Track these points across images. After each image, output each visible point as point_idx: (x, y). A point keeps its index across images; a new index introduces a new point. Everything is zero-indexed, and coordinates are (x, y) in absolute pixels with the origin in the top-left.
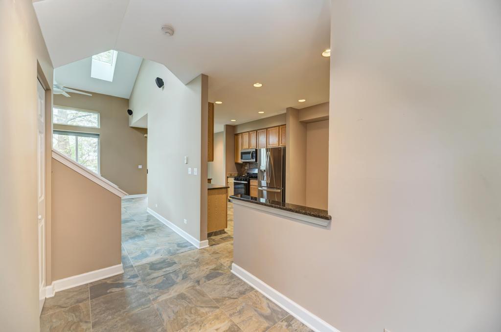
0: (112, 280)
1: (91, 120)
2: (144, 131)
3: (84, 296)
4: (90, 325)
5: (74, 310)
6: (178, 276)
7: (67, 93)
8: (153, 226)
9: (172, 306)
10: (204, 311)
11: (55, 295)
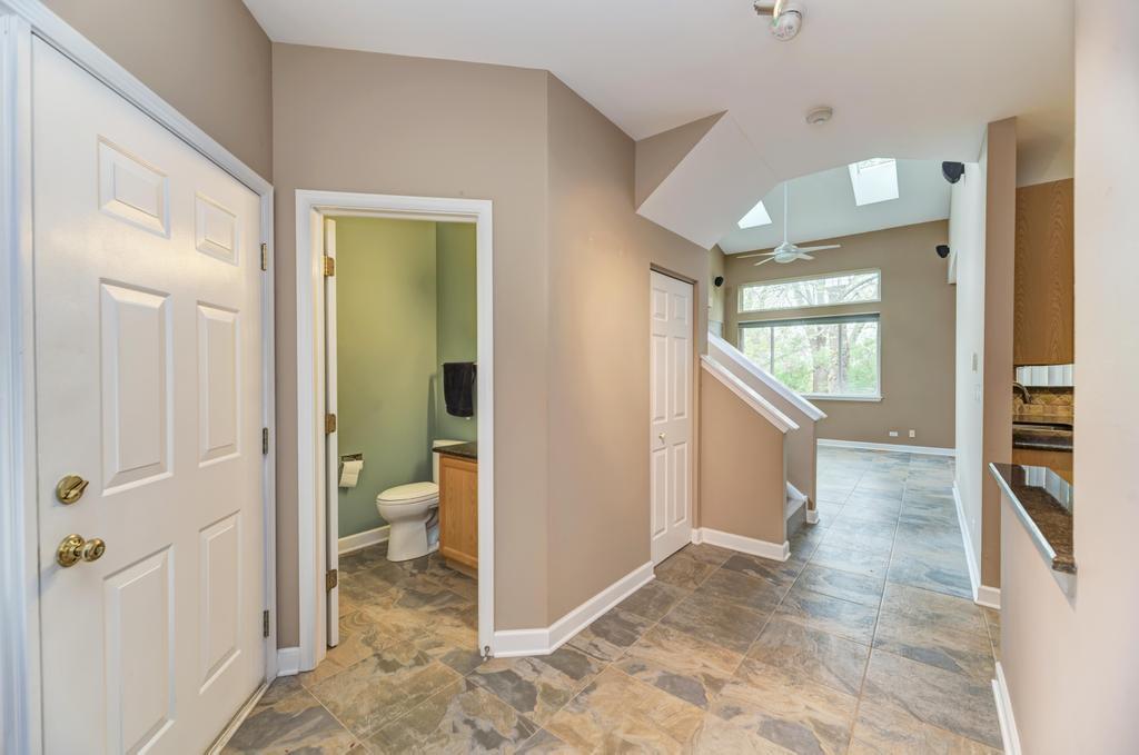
0: (762, 561)
1: (863, 287)
2: (955, 284)
3: (719, 560)
4: (696, 587)
5: (700, 567)
6: (854, 613)
7: (806, 253)
8: (928, 520)
9: (790, 635)
10: (825, 677)
11: (700, 545)
